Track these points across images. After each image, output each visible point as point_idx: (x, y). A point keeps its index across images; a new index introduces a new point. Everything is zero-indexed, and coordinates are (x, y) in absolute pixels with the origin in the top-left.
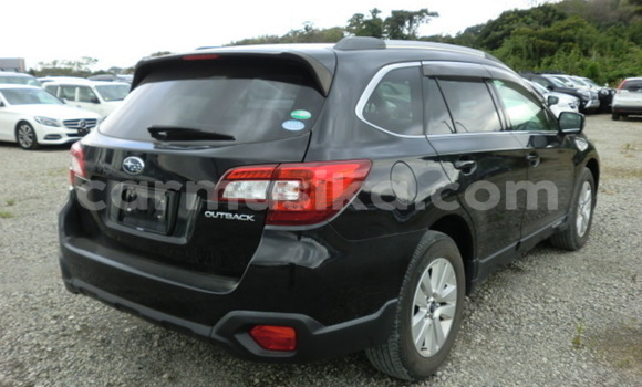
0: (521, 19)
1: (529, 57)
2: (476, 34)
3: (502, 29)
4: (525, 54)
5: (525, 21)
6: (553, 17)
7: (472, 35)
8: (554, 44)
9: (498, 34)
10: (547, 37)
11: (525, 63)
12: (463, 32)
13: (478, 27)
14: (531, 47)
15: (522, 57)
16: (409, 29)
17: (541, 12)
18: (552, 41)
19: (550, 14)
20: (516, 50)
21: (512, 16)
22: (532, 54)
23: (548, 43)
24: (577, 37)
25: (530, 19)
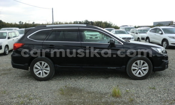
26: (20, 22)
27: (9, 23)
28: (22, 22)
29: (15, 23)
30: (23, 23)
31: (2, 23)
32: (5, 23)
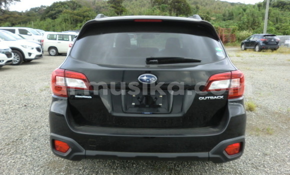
0: (63, 6)
1: (72, 23)
2: (36, 11)
3: (55, 10)
4: (70, 22)
5: (65, 7)
6: (76, 6)
7: (34, 12)
8: (82, 18)
9: (53, 12)
10: (78, 15)
11: (70, 26)
12: (29, 10)
13: (36, 8)
14: (72, 19)
15: (68, 23)
16: (5, 7)
17: (71, 4)
18: (81, 16)
19: (75, 5)
20: (66, 20)
21: (58, 4)
22: (73, 22)
23: (79, 17)
24: (90, 15)
25: (67, 6)
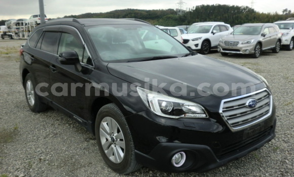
26: (286, 10)
27: (264, 13)
28: (288, 10)
29: (276, 13)
30: (290, 11)
31: (254, 14)
32: (258, 13)
